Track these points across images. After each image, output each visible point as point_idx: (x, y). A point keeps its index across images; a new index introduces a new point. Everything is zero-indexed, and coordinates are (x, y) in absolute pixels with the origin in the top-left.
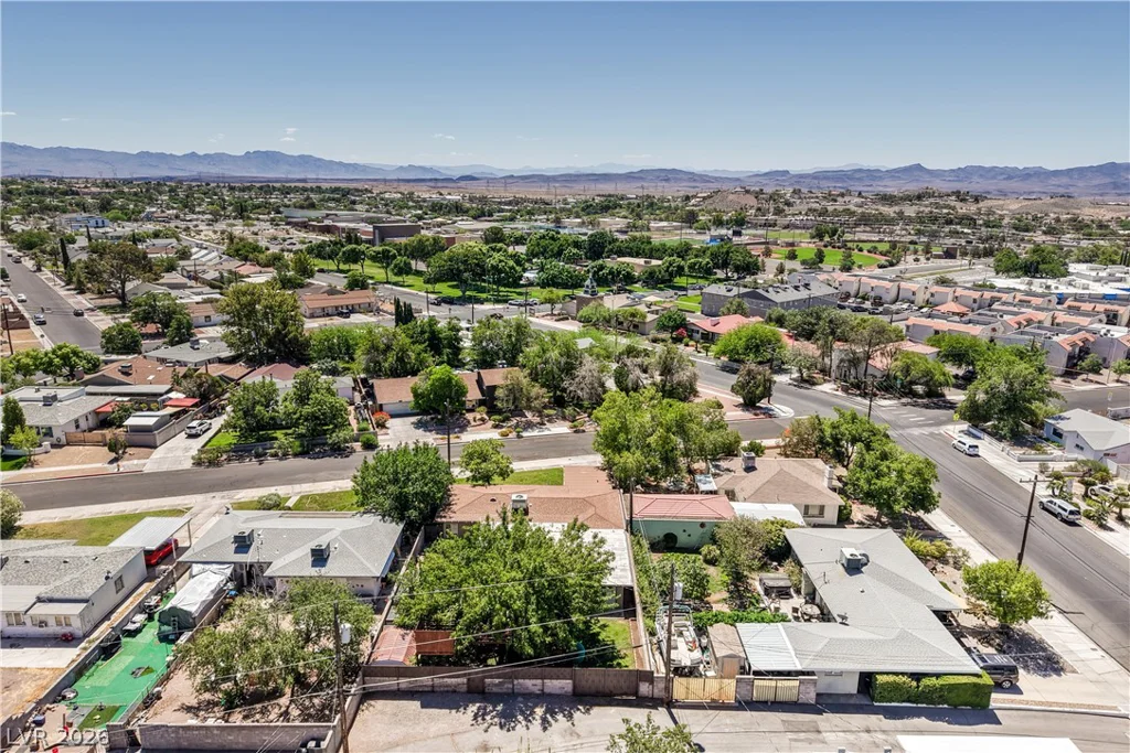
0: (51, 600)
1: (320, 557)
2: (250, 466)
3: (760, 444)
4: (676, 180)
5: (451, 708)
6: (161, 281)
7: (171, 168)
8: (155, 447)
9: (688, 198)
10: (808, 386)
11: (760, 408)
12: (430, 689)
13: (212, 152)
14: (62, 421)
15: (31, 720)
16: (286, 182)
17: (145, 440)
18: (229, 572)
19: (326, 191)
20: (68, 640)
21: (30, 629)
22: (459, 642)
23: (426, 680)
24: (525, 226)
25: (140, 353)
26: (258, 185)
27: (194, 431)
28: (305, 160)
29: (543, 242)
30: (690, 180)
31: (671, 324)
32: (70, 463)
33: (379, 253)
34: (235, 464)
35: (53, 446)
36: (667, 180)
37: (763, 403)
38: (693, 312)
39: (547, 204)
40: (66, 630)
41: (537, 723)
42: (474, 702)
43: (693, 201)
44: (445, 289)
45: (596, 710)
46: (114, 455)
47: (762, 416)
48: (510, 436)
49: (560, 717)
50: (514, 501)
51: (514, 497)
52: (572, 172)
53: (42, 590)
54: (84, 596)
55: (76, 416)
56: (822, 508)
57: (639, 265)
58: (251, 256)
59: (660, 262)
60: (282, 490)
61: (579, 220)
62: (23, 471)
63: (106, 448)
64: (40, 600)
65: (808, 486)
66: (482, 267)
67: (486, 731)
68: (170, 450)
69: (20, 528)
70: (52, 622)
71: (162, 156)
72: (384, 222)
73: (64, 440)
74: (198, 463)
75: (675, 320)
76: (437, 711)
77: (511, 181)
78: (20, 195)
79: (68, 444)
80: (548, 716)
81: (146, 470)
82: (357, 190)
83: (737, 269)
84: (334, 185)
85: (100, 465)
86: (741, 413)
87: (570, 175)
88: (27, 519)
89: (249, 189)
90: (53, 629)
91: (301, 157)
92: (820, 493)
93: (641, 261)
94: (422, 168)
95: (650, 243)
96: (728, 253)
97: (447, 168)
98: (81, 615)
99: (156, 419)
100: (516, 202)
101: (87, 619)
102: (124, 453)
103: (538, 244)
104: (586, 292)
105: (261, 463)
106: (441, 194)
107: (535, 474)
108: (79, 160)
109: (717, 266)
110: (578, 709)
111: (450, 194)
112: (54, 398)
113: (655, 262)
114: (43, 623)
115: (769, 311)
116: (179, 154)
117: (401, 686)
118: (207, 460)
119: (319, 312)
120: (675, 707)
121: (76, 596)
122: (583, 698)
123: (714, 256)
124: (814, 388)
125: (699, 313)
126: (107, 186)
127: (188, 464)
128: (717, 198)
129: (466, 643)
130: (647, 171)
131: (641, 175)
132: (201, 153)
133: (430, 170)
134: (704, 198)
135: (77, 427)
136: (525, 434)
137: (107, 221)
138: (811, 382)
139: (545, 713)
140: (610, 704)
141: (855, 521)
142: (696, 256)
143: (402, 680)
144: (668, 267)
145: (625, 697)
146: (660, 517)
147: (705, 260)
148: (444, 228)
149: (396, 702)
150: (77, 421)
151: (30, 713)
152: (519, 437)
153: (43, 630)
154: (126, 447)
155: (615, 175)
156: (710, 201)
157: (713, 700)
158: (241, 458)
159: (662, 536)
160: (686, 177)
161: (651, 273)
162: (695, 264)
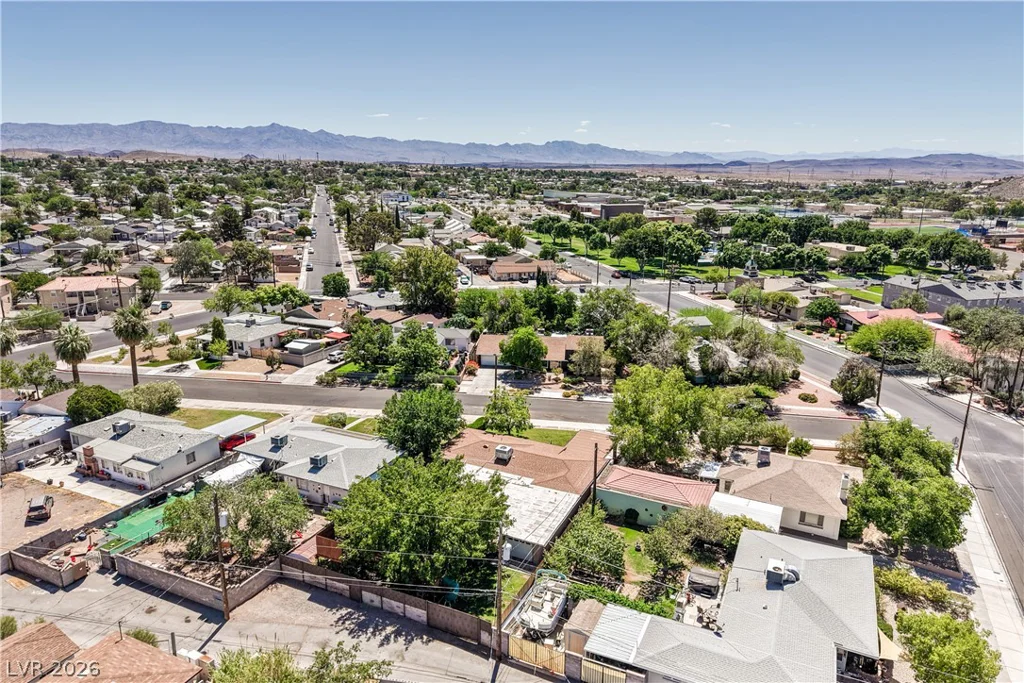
0: (139, 459)
1: (317, 465)
2: (355, 390)
3: (806, 443)
4: (971, 165)
5: (327, 607)
6: (400, 244)
7: (489, 157)
8: (302, 366)
9: (969, 185)
10: (944, 393)
11: (863, 408)
12: (324, 587)
13: (520, 143)
14: (250, 339)
15: (77, 535)
16: (566, 167)
17: (296, 360)
18: (259, 464)
19: (597, 175)
20: (140, 489)
21: (124, 477)
22: (343, 552)
23: (321, 578)
24: (754, 209)
25: (346, 296)
26: (543, 170)
27: (333, 358)
28: (593, 148)
29: (748, 224)
30: (989, 165)
31: (820, 312)
32: (243, 370)
33: (581, 229)
34: (345, 388)
35: (240, 356)
36: (960, 166)
37: (867, 403)
38: (873, 303)
39: (803, 188)
40: (140, 482)
41: (379, 638)
42: (348, 607)
43: (975, 189)
44: (631, 264)
45: (436, 644)
46: (270, 368)
47: (856, 417)
48: (572, 397)
49: (401, 640)
50: (497, 451)
51: (498, 448)
52: (847, 157)
53: (137, 451)
54: (157, 461)
55: (262, 337)
56: (821, 519)
57: (840, 251)
58: (485, 228)
59: (863, 249)
60: (349, 412)
61: (824, 205)
62: (212, 371)
63: (264, 362)
64: (133, 458)
65: (812, 491)
66: (661, 245)
67: (337, 633)
68: (309, 370)
69: (179, 409)
70: (135, 475)
71: (484, 147)
72: (624, 202)
73: (249, 354)
74: (320, 382)
75: (825, 308)
76: (317, 605)
77: (781, 166)
78: (371, 176)
79: (252, 357)
80: (393, 636)
81: (284, 382)
82: (622, 174)
83: (960, 261)
84: (604, 170)
85: (258, 374)
86: (834, 410)
87: (845, 160)
88: (184, 403)
89: (534, 173)
90: (135, 480)
91: (590, 145)
92: (823, 501)
93: (843, 247)
94: (696, 155)
95: (868, 229)
96: (952, 243)
97: (720, 154)
98: (150, 473)
99: (307, 345)
100: (770, 186)
101: (155, 478)
102: (279, 367)
103: (744, 226)
104: (746, 273)
105: (362, 389)
106: (698, 178)
107: (564, 434)
108: (426, 150)
109: (935, 257)
110: (422, 638)
111: (707, 178)
112: (253, 322)
113: (859, 249)
114: (130, 475)
115: (947, 308)
116: (496, 144)
117: (306, 579)
118: (326, 382)
119: (505, 276)
120: (506, 663)
121: (153, 460)
122: (435, 631)
123: (935, 246)
124: (951, 396)
125: (879, 305)
126: (431, 170)
127: (313, 382)
128: (1006, 186)
129: (350, 555)
130: (937, 156)
131: (927, 160)
132: (512, 144)
133: (703, 156)
134: (990, 185)
135: (262, 345)
136: (585, 398)
137: (410, 197)
138: (946, 388)
139: (393, 632)
140: (451, 642)
141: (865, 541)
142: (916, 245)
143: (306, 574)
144: (871, 255)
145: (468, 641)
146: (627, 492)
147: (924, 249)
148: (675, 209)
149: (295, 590)
150: (262, 341)
151: (78, 530)
152: (580, 399)
153: (130, 479)
154: (280, 363)
155: (897, 160)
156: (997, 188)
157: (545, 669)
158: (350, 383)
159: (624, 510)
160: (982, 162)
161: (848, 260)
162: (907, 253)
